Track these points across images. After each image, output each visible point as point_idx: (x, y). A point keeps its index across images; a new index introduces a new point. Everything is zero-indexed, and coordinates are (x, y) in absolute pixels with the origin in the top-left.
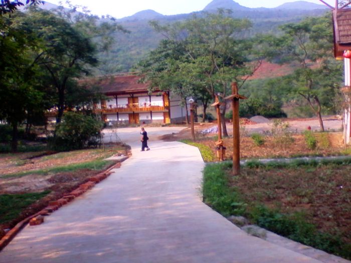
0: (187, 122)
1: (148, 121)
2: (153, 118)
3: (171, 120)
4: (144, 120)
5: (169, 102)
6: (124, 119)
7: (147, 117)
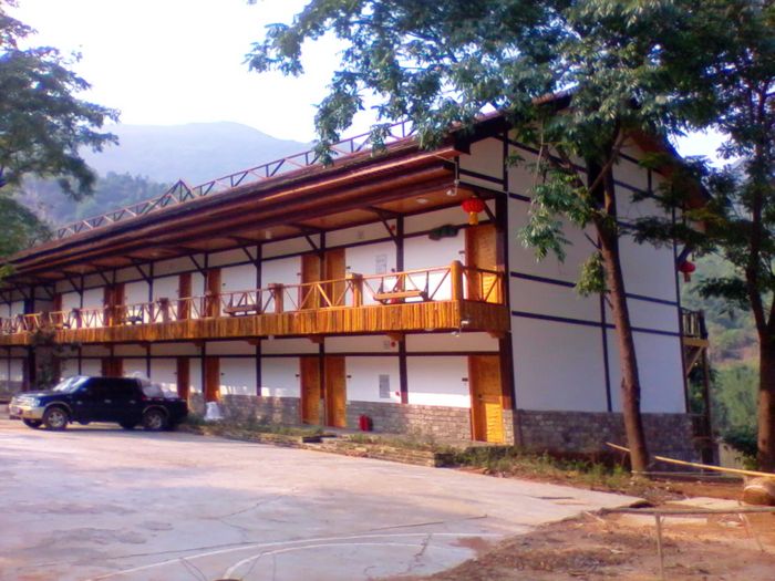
0: (631, 449)
1: (384, 409)
2: (415, 398)
3: (521, 419)
4: (364, 404)
5: (504, 278)
6: (282, 386)
7: (384, 384)
